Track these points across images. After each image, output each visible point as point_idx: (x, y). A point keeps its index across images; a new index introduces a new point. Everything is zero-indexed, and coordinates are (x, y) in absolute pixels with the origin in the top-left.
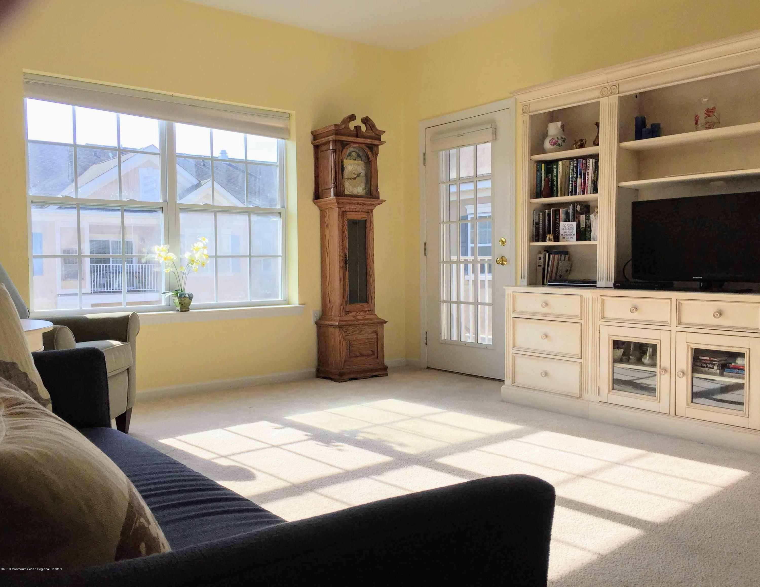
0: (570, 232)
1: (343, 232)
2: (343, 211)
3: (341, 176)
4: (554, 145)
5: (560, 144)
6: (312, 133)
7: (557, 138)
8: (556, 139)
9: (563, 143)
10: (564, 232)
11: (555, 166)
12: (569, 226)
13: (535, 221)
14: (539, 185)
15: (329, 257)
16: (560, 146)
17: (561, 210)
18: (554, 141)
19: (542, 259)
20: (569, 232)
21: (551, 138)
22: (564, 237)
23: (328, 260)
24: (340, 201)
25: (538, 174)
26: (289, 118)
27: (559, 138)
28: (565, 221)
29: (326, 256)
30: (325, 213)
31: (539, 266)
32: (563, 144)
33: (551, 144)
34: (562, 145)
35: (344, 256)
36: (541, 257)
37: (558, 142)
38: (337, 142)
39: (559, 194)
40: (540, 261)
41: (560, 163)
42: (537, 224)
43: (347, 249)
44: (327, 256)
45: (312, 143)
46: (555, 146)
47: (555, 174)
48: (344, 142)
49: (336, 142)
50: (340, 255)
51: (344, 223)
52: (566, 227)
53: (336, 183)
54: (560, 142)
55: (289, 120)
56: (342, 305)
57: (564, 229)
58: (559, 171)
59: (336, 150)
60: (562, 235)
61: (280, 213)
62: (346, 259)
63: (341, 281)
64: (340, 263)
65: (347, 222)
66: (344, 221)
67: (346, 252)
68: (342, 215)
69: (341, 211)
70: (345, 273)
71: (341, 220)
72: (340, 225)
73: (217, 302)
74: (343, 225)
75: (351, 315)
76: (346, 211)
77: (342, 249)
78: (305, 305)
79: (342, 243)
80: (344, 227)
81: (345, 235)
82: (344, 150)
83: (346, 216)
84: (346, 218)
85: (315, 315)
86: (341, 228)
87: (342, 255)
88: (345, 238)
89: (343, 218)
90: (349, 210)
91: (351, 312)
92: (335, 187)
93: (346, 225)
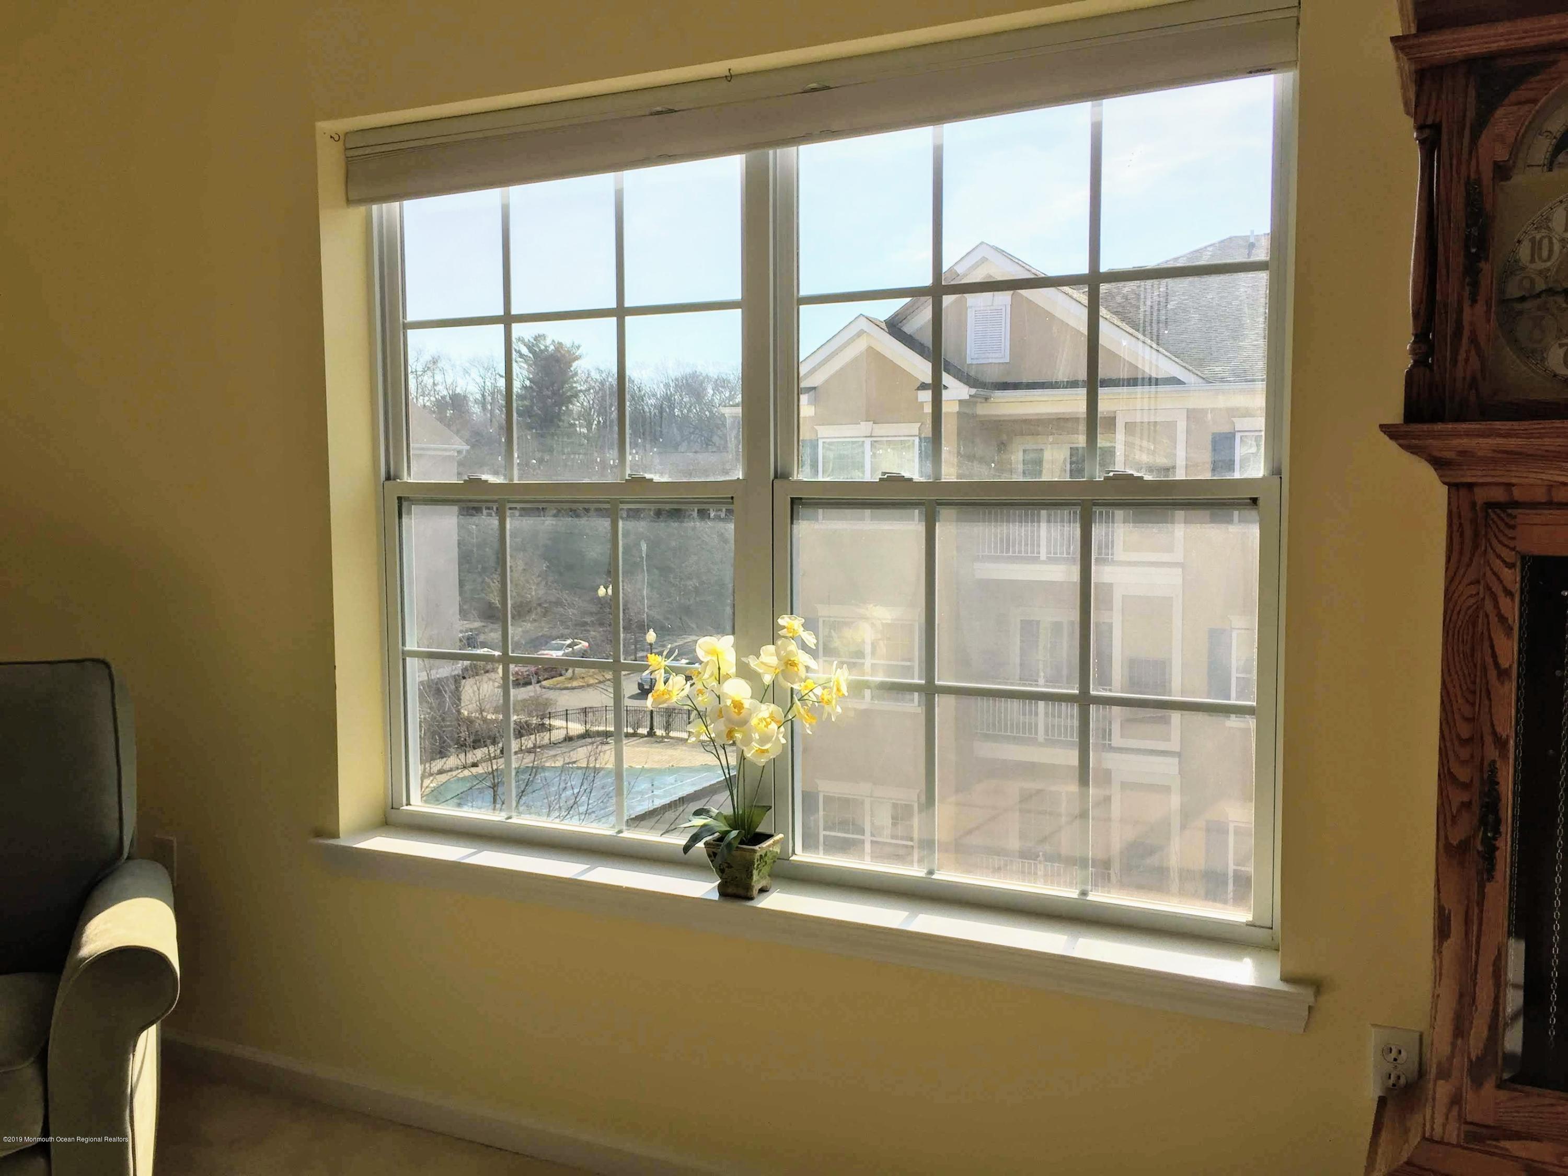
1: (1480, 641)
2: (1489, 506)
24: (1446, 447)
35: (1477, 787)
49: (1441, 75)
50: (1447, 776)
51: (1490, 579)
61: (1254, 501)
62: (1491, 805)
63: (1442, 931)
64: (1449, 822)
65: (1512, 578)
66: (1492, 569)
67: (1494, 762)
68: (1476, 534)
69: (1473, 505)
70: (1482, 887)
71: (1466, 559)
72: (1461, 588)
73: (931, 872)
74: (1481, 595)
75: (1523, 1154)
76: (1516, 504)
77: (1465, 742)
78: (1317, 985)
79: (1473, 704)
80: (1489, 606)
81: (1494, 656)
82: (1500, 112)
83: (1506, 535)
84: (1499, 548)
85: (1394, 1054)
86: (1470, 612)
87: (1463, 774)
88: (1493, 674)
89: (1485, 550)
90: (1540, 495)
91: (1517, 1136)
92: (1420, 361)
93: (1507, 593)
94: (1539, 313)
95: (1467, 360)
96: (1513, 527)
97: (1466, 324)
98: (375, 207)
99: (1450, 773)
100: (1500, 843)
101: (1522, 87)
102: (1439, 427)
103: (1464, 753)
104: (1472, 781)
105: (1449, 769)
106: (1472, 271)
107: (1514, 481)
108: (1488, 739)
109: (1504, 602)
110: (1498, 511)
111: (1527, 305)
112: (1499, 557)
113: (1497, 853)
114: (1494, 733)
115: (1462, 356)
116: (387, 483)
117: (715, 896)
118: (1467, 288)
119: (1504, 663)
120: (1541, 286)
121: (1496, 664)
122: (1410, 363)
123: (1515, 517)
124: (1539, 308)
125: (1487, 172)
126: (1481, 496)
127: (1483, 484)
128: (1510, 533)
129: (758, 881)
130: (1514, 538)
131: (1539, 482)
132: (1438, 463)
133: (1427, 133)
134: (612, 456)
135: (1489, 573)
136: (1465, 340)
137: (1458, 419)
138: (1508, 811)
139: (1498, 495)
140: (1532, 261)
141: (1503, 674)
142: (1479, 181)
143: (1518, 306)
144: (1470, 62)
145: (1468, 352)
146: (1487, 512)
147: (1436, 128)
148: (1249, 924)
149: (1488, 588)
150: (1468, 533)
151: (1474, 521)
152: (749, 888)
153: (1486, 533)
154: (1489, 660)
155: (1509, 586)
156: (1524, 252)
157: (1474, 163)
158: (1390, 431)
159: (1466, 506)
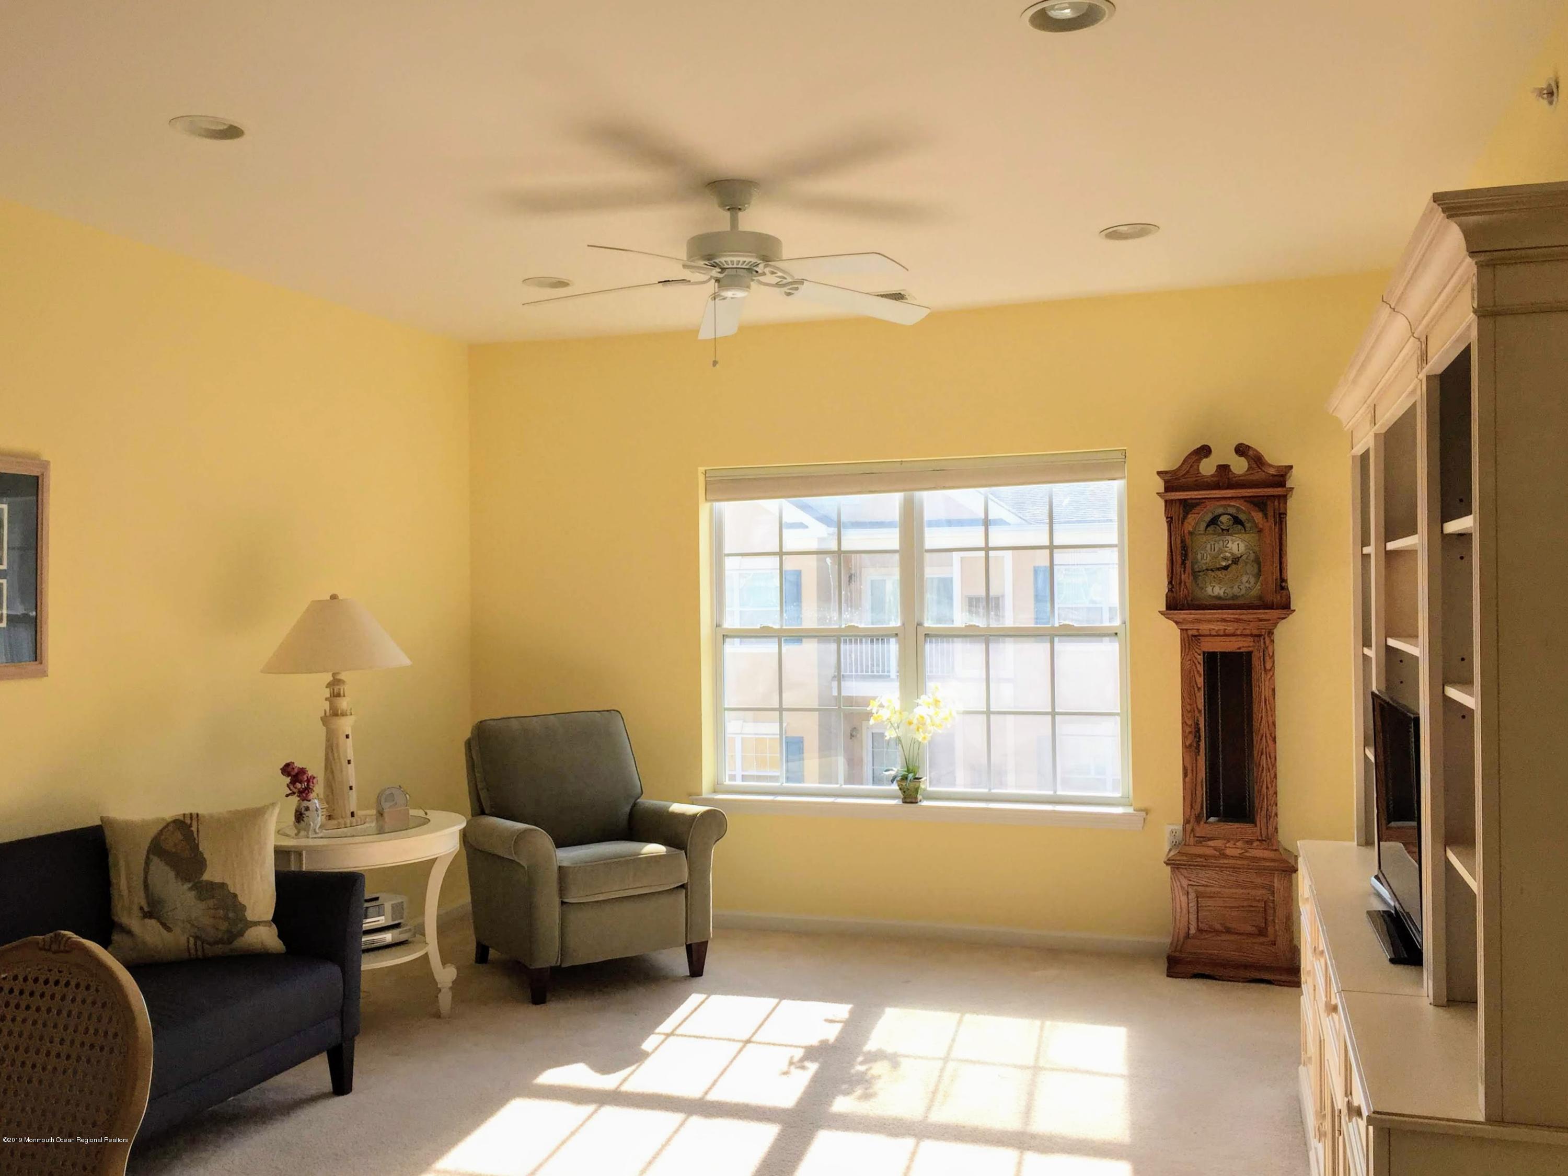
1: (1192, 678)
2: (1193, 636)
3: (1180, 569)
24: (1184, 618)
35: (1194, 726)
43: (1199, 712)
48: (1189, 501)
51: (1194, 660)
53: (1173, 582)
61: (1116, 634)
62: (1198, 730)
63: (1185, 775)
64: (1185, 739)
65: (1200, 658)
66: (1194, 656)
67: (1198, 717)
68: (1189, 644)
69: (1188, 635)
70: (1196, 759)
71: (1186, 653)
72: (1186, 662)
73: (990, 790)
74: (1191, 664)
75: (1213, 845)
76: (1200, 635)
77: (1190, 711)
78: (1147, 811)
79: (1191, 700)
80: (1194, 667)
81: (1196, 684)
82: (1189, 516)
83: (1197, 645)
84: (1197, 650)
85: (1174, 833)
86: (1188, 669)
87: (1189, 722)
88: (1196, 689)
89: (1192, 650)
90: (1208, 633)
91: (1210, 839)
92: (1170, 590)
93: (1199, 663)
94: (1204, 576)
95: (1183, 591)
96: (1200, 643)
97: (1183, 579)
98: (714, 504)
99: (1186, 722)
100: (1201, 743)
101: (1195, 510)
102: (1176, 612)
103: (1189, 715)
104: (1192, 724)
106: (1183, 563)
107: (1200, 628)
109: (1198, 666)
110: (1195, 638)
111: (1200, 574)
112: (1196, 652)
113: (1200, 747)
114: (1197, 708)
115: (1182, 589)
116: (717, 628)
117: (901, 803)
118: (1183, 568)
119: (1199, 686)
120: (1204, 568)
121: (1197, 686)
122: (1167, 591)
123: (1200, 640)
124: (1204, 574)
125: (1187, 534)
126: (1190, 633)
127: (1190, 630)
128: (1199, 645)
129: (919, 797)
131: (1207, 629)
132: (1177, 623)
133: (1169, 519)
134: (835, 616)
135: (1193, 658)
136: (1183, 584)
137: (1181, 609)
138: (1203, 734)
139: (1195, 633)
140: (1202, 559)
141: (1199, 689)
142: (1184, 536)
143: (1198, 574)
144: (1180, 500)
145: (1184, 588)
146: (1192, 638)
147: (1171, 518)
148: (1122, 797)
149: (1193, 662)
150: (1187, 645)
151: (1188, 640)
152: (916, 798)
153: (1192, 644)
155: (1199, 661)
156: (1199, 556)
157: (1183, 530)
158: (1161, 613)
159: (1186, 636)
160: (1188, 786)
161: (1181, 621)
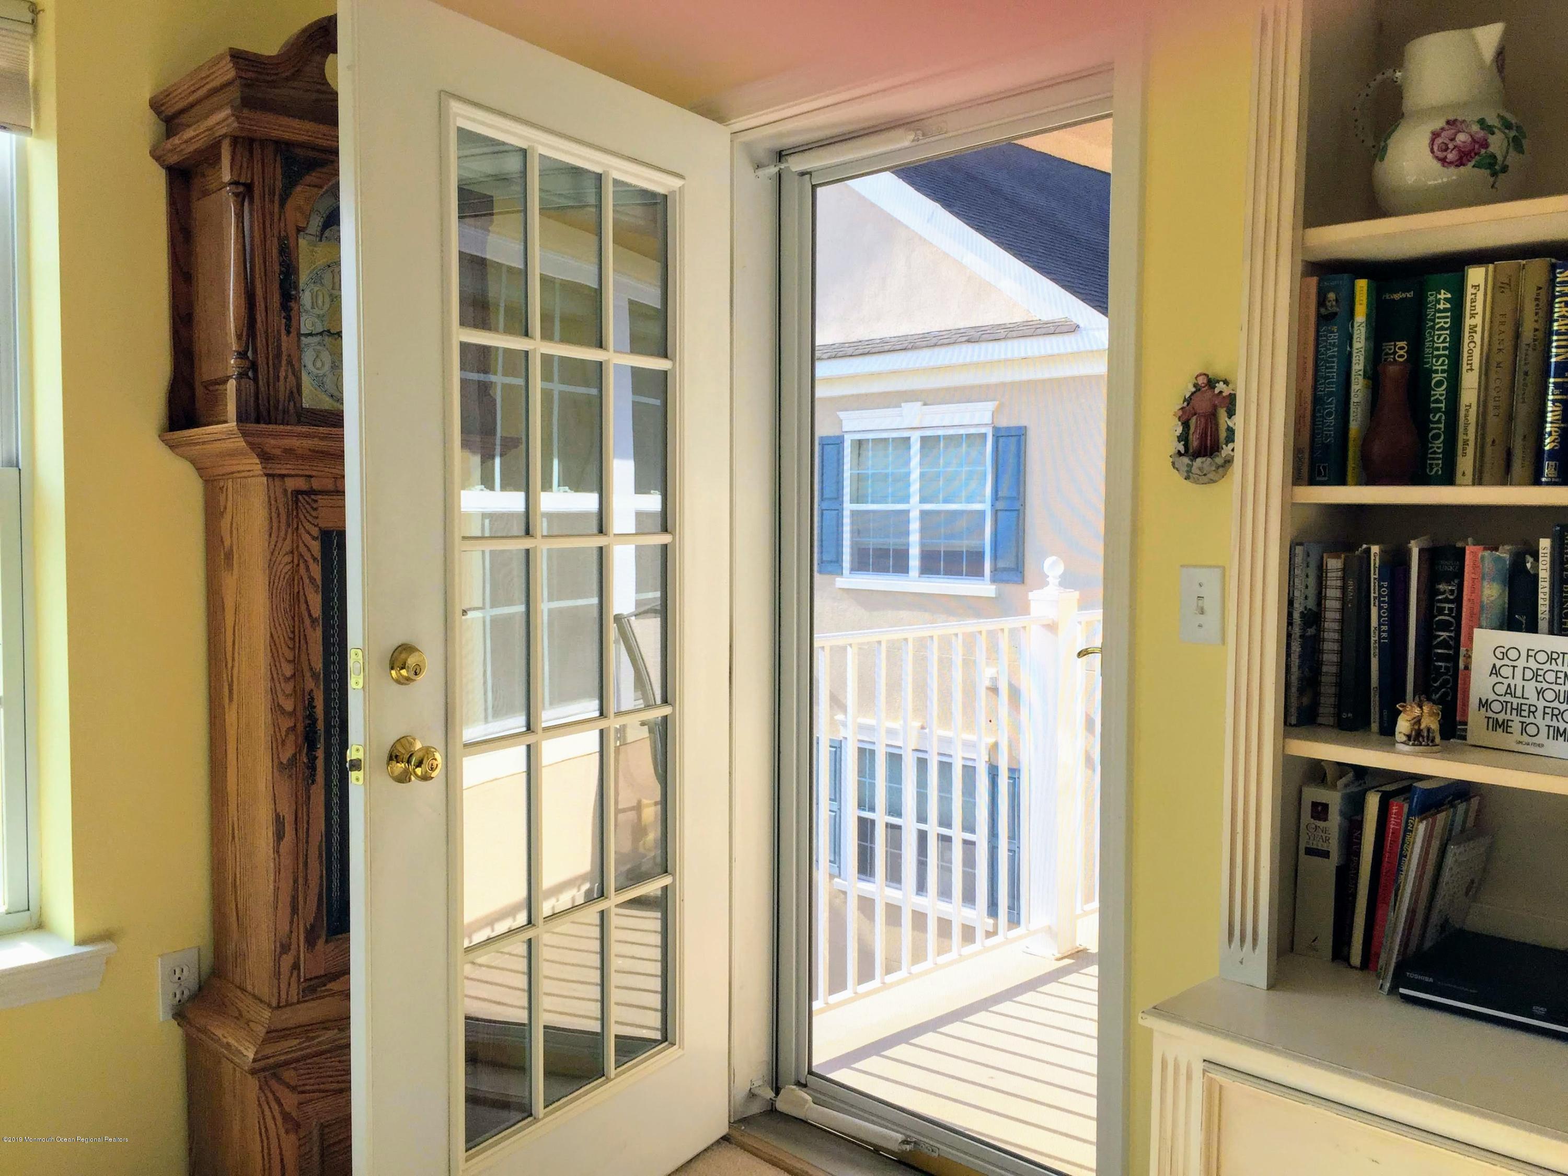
0: (1550, 695)
1: (297, 598)
2: (297, 493)
3: (277, 320)
4: (1460, 163)
5: (1500, 158)
6: (156, 105)
7: (1482, 122)
8: (1475, 128)
9: (1512, 153)
10: (1501, 689)
11: (1443, 295)
12: (1542, 657)
13: (1298, 607)
14: (1332, 405)
15: (234, 706)
16: (1494, 174)
17: (1473, 553)
18: (1462, 138)
19: (1335, 819)
20: (1540, 692)
21: (1439, 123)
22: (1501, 717)
23: (231, 717)
24: (271, 444)
25: (1334, 338)
26: (34, 23)
27: (1492, 120)
28: (1509, 623)
29: (227, 700)
30: (222, 498)
31: (1310, 852)
32: (1513, 158)
33: (1443, 161)
34: (1505, 169)
35: (300, 713)
36: (1325, 807)
37: (1485, 144)
38: (256, 146)
39: (1465, 463)
40: (1321, 824)
41: (1476, 275)
42: (1313, 618)
43: (315, 676)
44: (231, 699)
45: (157, 156)
46: (1467, 170)
47: (1440, 340)
48: (298, 151)
49: (251, 145)
50: (277, 708)
51: (302, 549)
52: (1521, 663)
53: (255, 352)
54: (1497, 144)
55: (34, 35)
56: (285, 948)
57: (1506, 672)
58: (1468, 322)
59: (249, 187)
60: (1484, 704)
62: (311, 725)
63: (277, 836)
64: (280, 747)
65: (316, 548)
66: (303, 542)
67: (312, 690)
68: (289, 515)
69: (285, 491)
70: (308, 790)
71: (282, 534)
72: (279, 558)
74: (296, 561)
76: (317, 492)
77: (290, 680)
79: (293, 649)
80: (302, 570)
81: (309, 610)
82: (299, 188)
83: (311, 515)
84: (308, 526)
86: (287, 576)
87: (289, 705)
88: (307, 621)
89: (298, 527)
90: (332, 485)
92: (244, 374)
93: (315, 559)
94: (318, 347)
95: (286, 378)
96: (316, 509)
97: (284, 349)
99: (279, 705)
100: (318, 754)
101: (314, 174)
103: (290, 687)
104: (295, 709)
105: (278, 703)
107: (314, 473)
108: (308, 675)
109: (312, 567)
110: (306, 498)
111: (312, 340)
112: (307, 531)
113: (317, 761)
114: (312, 669)
115: (282, 374)
118: (284, 321)
119: (314, 615)
120: (318, 327)
121: (310, 615)
123: (316, 501)
124: (320, 344)
125: (292, 231)
126: (291, 484)
127: (292, 476)
128: (314, 514)
130: (317, 518)
131: (330, 475)
132: (264, 457)
135: (301, 545)
136: (284, 362)
137: (281, 422)
139: (303, 484)
140: (313, 308)
141: (314, 621)
142: (287, 237)
144: (277, 142)
145: (286, 371)
146: (297, 497)
149: (301, 556)
150: (283, 513)
151: (287, 503)
153: (297, 514)
154: (305, 614)
155: (314, 554)
157: (282, 225)
159: (279, 491)
160: (287, 861)
161: (278, 452)
